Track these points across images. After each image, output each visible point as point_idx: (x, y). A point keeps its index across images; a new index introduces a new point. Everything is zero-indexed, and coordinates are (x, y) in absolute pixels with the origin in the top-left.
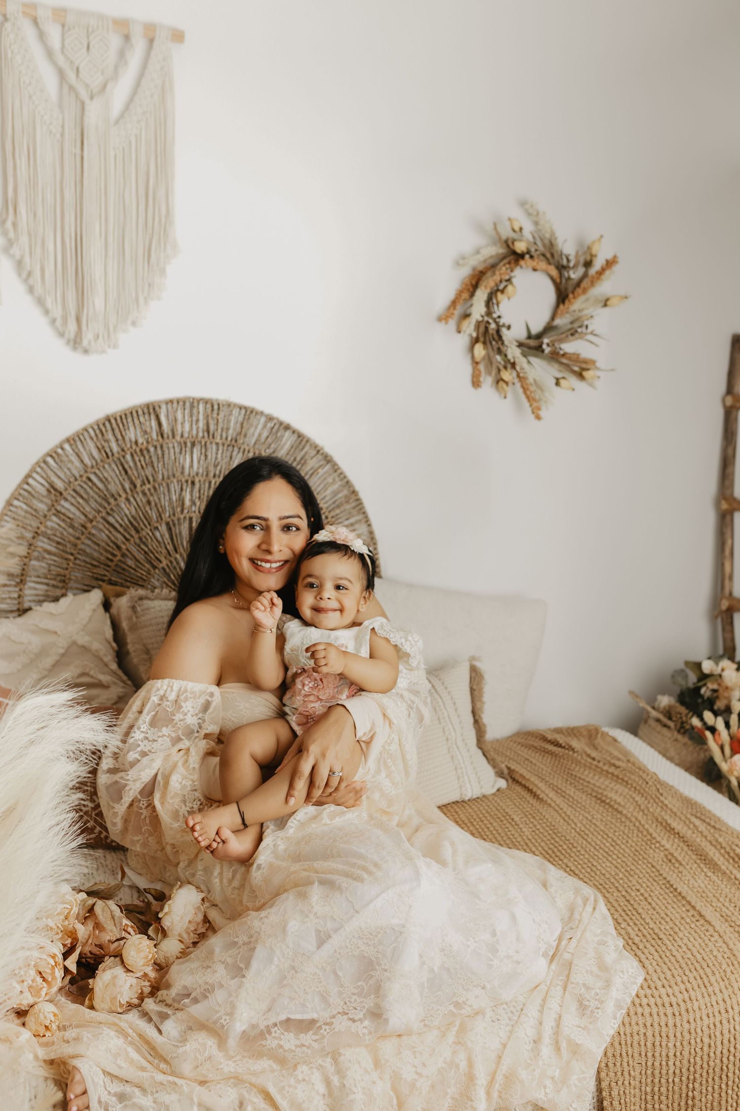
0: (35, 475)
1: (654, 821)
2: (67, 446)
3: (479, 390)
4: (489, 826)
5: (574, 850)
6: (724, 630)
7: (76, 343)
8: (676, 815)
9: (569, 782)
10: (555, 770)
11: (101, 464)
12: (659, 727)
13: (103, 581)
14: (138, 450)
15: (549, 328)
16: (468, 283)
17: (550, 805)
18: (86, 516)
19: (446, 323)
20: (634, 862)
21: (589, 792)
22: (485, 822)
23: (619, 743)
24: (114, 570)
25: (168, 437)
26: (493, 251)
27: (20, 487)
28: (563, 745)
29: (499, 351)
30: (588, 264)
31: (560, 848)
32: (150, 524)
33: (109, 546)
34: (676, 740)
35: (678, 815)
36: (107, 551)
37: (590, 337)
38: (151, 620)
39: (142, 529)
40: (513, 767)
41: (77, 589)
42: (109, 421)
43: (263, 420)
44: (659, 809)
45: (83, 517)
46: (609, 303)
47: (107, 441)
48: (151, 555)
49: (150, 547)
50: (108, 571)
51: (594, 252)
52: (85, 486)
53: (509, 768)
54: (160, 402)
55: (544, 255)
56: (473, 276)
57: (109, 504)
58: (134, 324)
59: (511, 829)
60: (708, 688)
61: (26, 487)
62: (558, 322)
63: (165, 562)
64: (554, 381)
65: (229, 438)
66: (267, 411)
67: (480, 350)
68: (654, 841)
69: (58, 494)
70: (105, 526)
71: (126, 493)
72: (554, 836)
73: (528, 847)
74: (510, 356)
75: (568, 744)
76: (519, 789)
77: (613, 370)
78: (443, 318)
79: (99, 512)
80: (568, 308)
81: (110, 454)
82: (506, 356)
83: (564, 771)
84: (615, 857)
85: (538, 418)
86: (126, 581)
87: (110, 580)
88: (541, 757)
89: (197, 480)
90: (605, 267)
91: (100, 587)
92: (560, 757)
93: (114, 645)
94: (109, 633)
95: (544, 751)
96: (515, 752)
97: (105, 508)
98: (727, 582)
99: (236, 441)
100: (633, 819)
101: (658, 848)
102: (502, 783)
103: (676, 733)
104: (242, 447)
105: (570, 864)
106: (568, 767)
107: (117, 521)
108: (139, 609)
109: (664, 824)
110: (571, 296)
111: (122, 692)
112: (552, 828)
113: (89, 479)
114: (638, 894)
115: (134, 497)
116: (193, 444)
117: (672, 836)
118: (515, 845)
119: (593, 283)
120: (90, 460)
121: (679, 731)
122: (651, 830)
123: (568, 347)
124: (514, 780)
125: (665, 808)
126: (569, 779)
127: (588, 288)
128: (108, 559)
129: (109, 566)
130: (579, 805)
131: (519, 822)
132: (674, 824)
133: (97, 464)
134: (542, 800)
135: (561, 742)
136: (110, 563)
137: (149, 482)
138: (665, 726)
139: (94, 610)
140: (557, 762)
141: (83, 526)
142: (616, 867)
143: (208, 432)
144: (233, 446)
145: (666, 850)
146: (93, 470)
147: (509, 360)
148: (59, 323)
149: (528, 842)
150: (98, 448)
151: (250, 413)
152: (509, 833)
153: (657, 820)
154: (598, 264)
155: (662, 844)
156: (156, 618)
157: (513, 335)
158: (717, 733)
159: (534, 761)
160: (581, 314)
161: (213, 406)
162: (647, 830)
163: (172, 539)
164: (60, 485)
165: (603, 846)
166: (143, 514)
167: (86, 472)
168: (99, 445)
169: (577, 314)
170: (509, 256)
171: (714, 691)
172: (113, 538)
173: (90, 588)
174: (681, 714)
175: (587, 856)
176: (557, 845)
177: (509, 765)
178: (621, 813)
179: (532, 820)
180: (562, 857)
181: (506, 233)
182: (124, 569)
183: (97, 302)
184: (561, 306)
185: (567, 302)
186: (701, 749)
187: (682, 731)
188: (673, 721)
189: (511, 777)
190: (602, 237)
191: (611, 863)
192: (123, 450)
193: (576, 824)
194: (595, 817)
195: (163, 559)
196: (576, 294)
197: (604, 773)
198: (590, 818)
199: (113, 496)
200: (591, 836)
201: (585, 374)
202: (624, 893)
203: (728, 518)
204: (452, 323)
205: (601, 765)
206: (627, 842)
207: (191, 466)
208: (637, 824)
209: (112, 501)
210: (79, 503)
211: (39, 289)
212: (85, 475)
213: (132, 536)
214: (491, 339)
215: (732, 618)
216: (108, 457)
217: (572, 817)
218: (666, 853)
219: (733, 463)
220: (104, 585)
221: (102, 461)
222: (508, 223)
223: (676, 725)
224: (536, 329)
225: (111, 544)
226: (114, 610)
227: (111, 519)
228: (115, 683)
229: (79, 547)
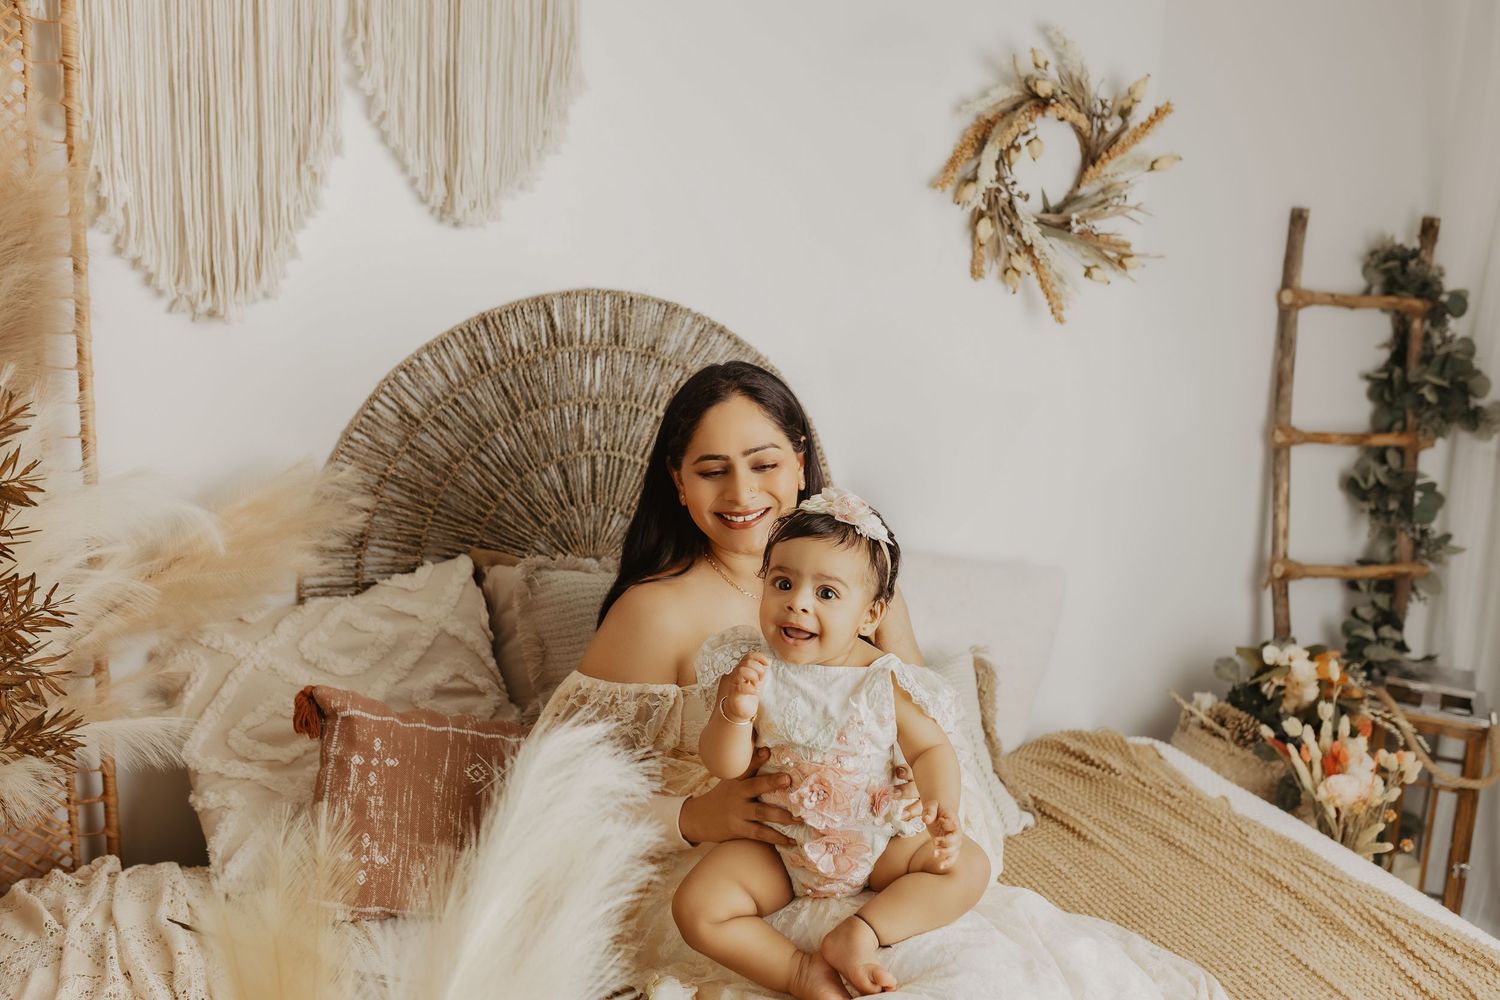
0: (382, 397)
1: (1249, 872)
2: (426, 356)
3: (981, 281)
4: (1030, 880)
5: (1155, 912)
6: (1275, 603)
7: (445, 212)
8: (1276, 862)
9: (1118, 817)
10: (1094, 799)
11: (473, 381)
12: (1206, 737)
13: (472, 543)
14: (522, 360)
15: (1071, 200)
16: (972, 136)
17: (1104, 849)
18: (450, 453)
19: (943, 191)
20: (1240, 929)
21: (1150, 831)
22: (1024, 875)
23: (1166, 760)
24: (487, 528)
25: (563, 344)
26: (1007, 93)
27: (361, 413)
28: (1097, 762)
29: (1012, 229)
30: (1124, 113)
31: (1136, 911)
32: (536, 465)
33: (481, 495)
34: (1233, 754)
35: (1280, 861)
36: (477, 501)
37: (1133, 213)
38: (552, 597)
39: (526, 471)
40: (1040, 797)
41: (437, 555)
42: (485, 322)
43: (689, 321)
44: (1250, 856)
45: (447, 455)
46: (1156, 166)
47: (481, 349)
48: (537, 507)
49: (537, 497)
50: (478, 529)
51: (1136, 96)
52: (450, 411)
53: (1035, 799)
54: (554, 295)
55: (1073, 100)
56: (977, 127)
57: (482, 436)
58: (521, 187)
59: (1061, 884)
60: (1272, 683)
61: (370, 413)
62: (1084, 190)
63: (555, 517)
64: (1084, 270)
65: (645, 346)
66: (695, 309)
67: (985, 228)
68: (1256, 899)
69: (414, 423)
70: (475, 468)
71: (506, 421)
72: (1123, 894)
73: (1092, 909)
74: (1026, 237)
75: (1104, 762)
76: (1053, 826)
77: (1161, 257)
78: (935, 184)
79: (468, 447)
80: (1099, 172)
81: (484, 367)
82: (1020, 235)
83: (1108, 801)
84: (1213, 922)
85: (1060, 320)
86: (503, 543)
87: (482, 541)
88: (1069, 781)
89: (601, 404)
90: (1153, 117)
91: (467, 552)
92: (1097, 781)
93: (490, 633)
94: (485, 617)
95: (1071, 771)
96: (1033, 775)
97: (477, 442)
98: (1281, 540)
99: (653, 349)
100: (1221, 871)
101: (1264, 908)
102: (1028, 819)
103: (1232, 745)
104: (662, 358)
105: (1156, 934)
106: (1112, 795)
107: (493, 461)
108: (537, 582)
109: (1264, 875)
110: (1104, 155)
112: (1117, 882)
113: (456, 402)
114: (1259, 973)
115: (515, 427)
116: (595, 354)
117: (1279, 891)
118: (1074, 907)
119: (1135, 138)
120: (457, 375)
121: (1236, 743)
122: (1249, 885)
123: (1103, 226)
124: (1044, 814)
125: (1258, 853)
126: (1118, 812)
127: (1129, 145)
128: (478, 512)
129: (480, 523)
130: (1143, 849)
131: (1070, 875)
132: (1279, 875)
133: (467, 381)
134: (1091, 842)
135: (1092, 757)
136: (482, 519)
137: (537, 407)
138: (1217, 735)
139: (465, 585)
140: (1094, 788)
141: (447, 467)
142: (1218, 935)
143: (617, 337)
144: (650, 357)
145: (1276, 910)
146: (462, 390)
147: (1024, 242)
148: (421, 185)
149: (1090, 902)
150: (469, 359)
151: (670, 310)
152: (1061, 890)
153: (1253, 870)
154: (1139, 115)
155: (1269, 902)
156: (559, 595)
157: (1028, 210)
158: (1303, 746)
159: (1062, 788)
160: (1114, 180)
161: (623, 302)
162: (1243, 884)
163: (567, 487)
164: (415, 409)
165: (1192, 907)
166: (527, 449)
167: (452, 391)
168: (470, 354)
169: (1108, 181)
170: (1028, 100)
171: (1280, 688)
172: (486, 484)
173: (454, 554)
174: (1240, 719)
175: (1175, 921)
176: (1130, 906)
177: (1034, 795)
178: (1201, 862)
179: (1086, 871)
180: (1142, 923)
181: (1026, 67)
182: (500, 527)
183: (474, 154)
184: (1091, 169)
185: (1099, 163)
186: (1266, 766)
187: (1242, 742)
188: (1228, 729)
189: (1039, 810)
190: (1149, 75)
191: (1210, 930)
192: (503, 362)
193: (1147, 877)
194: (1169, 865)
195: (552, 512)
196: (1111, 153)
197: (1160, 804)
198: (1162, 867)
199: (487, 425)
200: (1171, 892)
201: (1125, 261)
202: (1240, 973)
203: (1283, 454)
204: (950, 189)
205: (1153, 792)
206: (1222, 900)
207: (592, 384)
208: (1227, 876)
209: (486, 431)
210: (441, 435)
211: (396, 138)
212: (451, 396)
213: (511, 481)
214: (1001, 213)
215: (1286, 587)
216: (482, 372)
217: (1139, 866)
218: (1277, 915)
219: (1290, 380)
220: (474, 549)
221: (474, 377)
222: (1031, 55)
223: (1232, 735)
224: (1055, 199)
225: (484, 493)
226: (488, 584)
227: (484, 458)
229: (440, 496)
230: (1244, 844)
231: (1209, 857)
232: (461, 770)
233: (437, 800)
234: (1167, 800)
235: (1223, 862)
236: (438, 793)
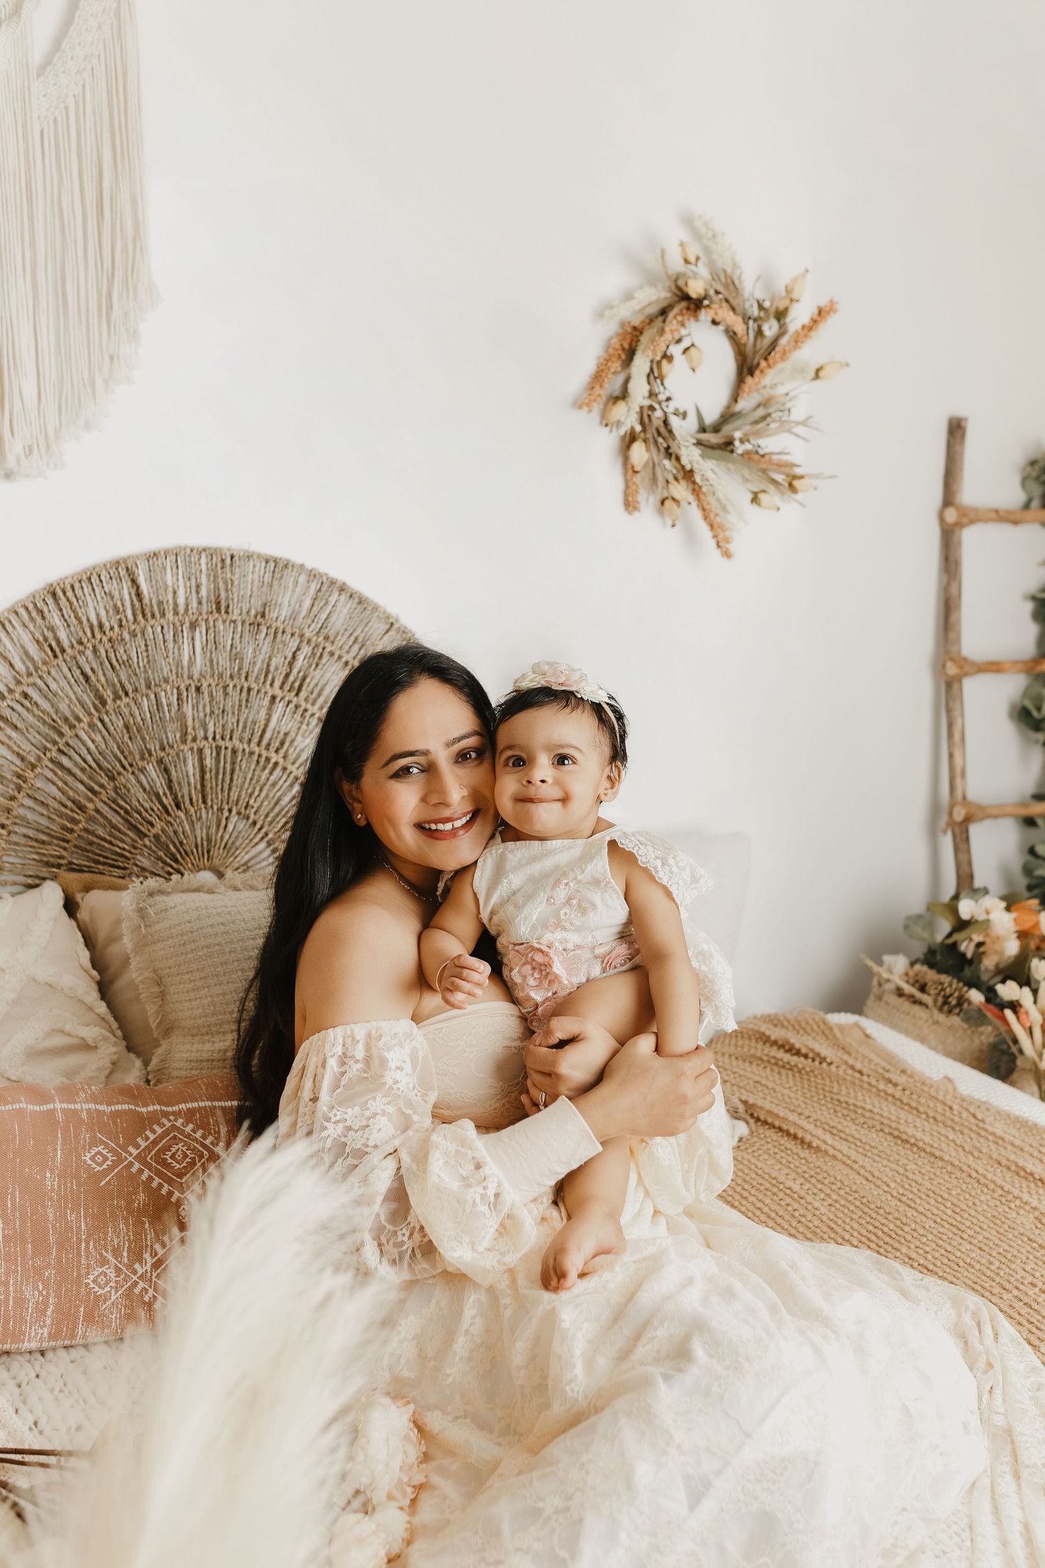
1: (996, 1166)
3: (637, 514)
4: (760, 1205)
5: (907, 1229)
6: (956, 849)
8: (1022, 1150)
9: (840, 1114)
10: (808, 1096)
11: (45, 668)
12: (906, 1005)
13: (59, 866)
14: (105, 639)
15: (728, 417)
16: (618, 347)
17: (834, 1157)
18: (23, 759)
19: (590, 411)
20: (1002, 1237)
21: (878, 1127)
22: (751, 1199)
23: (874, 1039)
24: (76, 846)
25: (153, 616)
26: (654, 296)
28: (804, 1051)
29: (668, 453)
30: (780, 315)
31: (886, 1229)
32: (131, 765)
33: (66, 807)
34: (937, 1023)
35: (1026, 1149)
36: (61, 815)
37: (800, 430)
38: (170, 928)
39: (119, 774)
40: (751, 1101)
41: (15, 884)
42: (54, 595)
43: (302, 579)
44: (993, 1147)
45: (18, 762)
46: (821, 374)
47: (52, 629)
48: (136, 815)
49: (135, 803)
50: (65, 849)
51: (795, 296)
52: (18, 707)
53: (745, 1102)
54: (138, 557)
55: (727, 301)
56: (623, 336)
57: (61, 734)
58: (87, 426)
59: (796, 1206)
60: (971, 940)
62: (743, 405)
63: (159, 825)
64: (750, 496)
65: (253, 612)
66: (309, 565)
67: (639, 453)
68: (1010, 1197)
70: (56, 774)
71: (90, 714)
72: (867, 1210)
73: (836, 1233)
74: (684, 461)
75: (812, 1050)
76: (771, 1134)
77: (832, 477)
78: (579, 404)
79: (45, 750)
80: (758, 383)
81: (57, 650)
82: (678, 459)
83: (825, 1096)
84: (971, 1233)
85: (727, 554)
86: (97, 862)
87: (70, 863)
88: (777, 1076)
89: (205, 684)
90: (815, 317)
91: (54, 878)
92: (807, 1074)
93: (95, 973)
94: (85, 955)
95: (776, 1064)
96: (735, 1073)
97: (55, 743)
98: (958, 780)
99: (263, 616)
100: (965, 1168)
101: (1020, 1207)
102: (742, 1129)
103: (936, 1012)
104: (274, 626)
105: (914, 1255)
106: (827, 1088)
107: (76, 764)
108: (151, 911)
109: (1013, 1168)
110: (763, 364)
111: (115, 1053)
112: (856, 1195)
113: (26, 696)
114: (1037, 1290)
115: (102, 721)
116: (193, 626)
117: (1032, 1185)
118: (815, 1233)
119: (798, 341)
120: (24, 663)
121: (941, 1010)
122: (999, 1182)
123: (770, 444)
124: (758, 1120)
125: (1000, 1142)
126: (838, 1109)
127: (790, 351)
128: (64, 828)
129: (68, 841)
130: (875, 1151)
131: (802, 1193)
132: (1029, 1167)
133: (37, 669)
134: (818, 1149)
135: (797, 1046)
136: (69, 836)
137: (127, 694)
138: (920, 1003)
139: (56, 919)
140: (805, 1082)
141: (19, 776)
142: (980, 1249)
143: (218, 603)
144: (259, 625)
145: (1035, 1209)
146: (31, 680)
147: (683, 467)
149: (833, 1225)
150: (38, 641)
151: (279, 567)
152: (797, 1214)
153: (999, 1163)
154: (799, 316)
155: (1025, 1200)
156: (179, 924)
157: (684, 429)
158: (1022, 1010)
159: (771, 1085)
160: (773, 392)
161: (223, 561)
162: (993, 1182)
163: (170, 788)
165: (945, 1217)
166: (119, 747)
167: (19, 683)
168: (38, 635)
169: (767, 393)
170: (678, 302)
171: (979, 945)
172: (71, 793)
173: (37, 882)
174: (942, 984)
175: (930, 1237)
176: (877, 1224)
177: (744, 1098)
178: (942, 1159)
179: (820, 1186)
180: (896, 1245)
181: (675, 263)
182: (91, 843)
183: (24, 388)
184: (749, 380)
185: (757, 373)
186: (973, 1032)
187: (946, 1008)
188: (929, 994)
189: (752, 1115)
190: (807, 271)
191: (971, 1243)
192: (80, 643)
193: (888, 1186)
194: (908, 1168)
195: (154, 820)
196: (771, 361)
197: (882, 1094)
198: (902, 1171)
199: (66, 720)
200: (918, 1201)
201: (795, 483)
202: (1015, 1292)
203: (956, 686)
204: (597, 408)
205: (874, 1082)
206: (974, 1204)
207: (191, 662)
208: (974, 1174)
209: (65, 729)
210: (10, 738)
212: (19, 689)
213: (102, 786)
214: (656, 435)
215: (967, 831)
216: (55, 656)
217: (877, 1174)
218: (1037, 1213)
219: (958, 606)
220: (62, 873)
221: (45, 663)
222: (679, 250)
223: (935, 1001)
224: (711, 417)
225: (69, 804)
226: (83, 915)
227: (65, 761)
228: (105, 1039)
229: (15, 813)
230: (983, 1133)
231: (950, 1153)
232: (79, 1157)
233: (51, 1199)
234: (890, 1089)
235: (966, 1157)
236: (52, 1190)
